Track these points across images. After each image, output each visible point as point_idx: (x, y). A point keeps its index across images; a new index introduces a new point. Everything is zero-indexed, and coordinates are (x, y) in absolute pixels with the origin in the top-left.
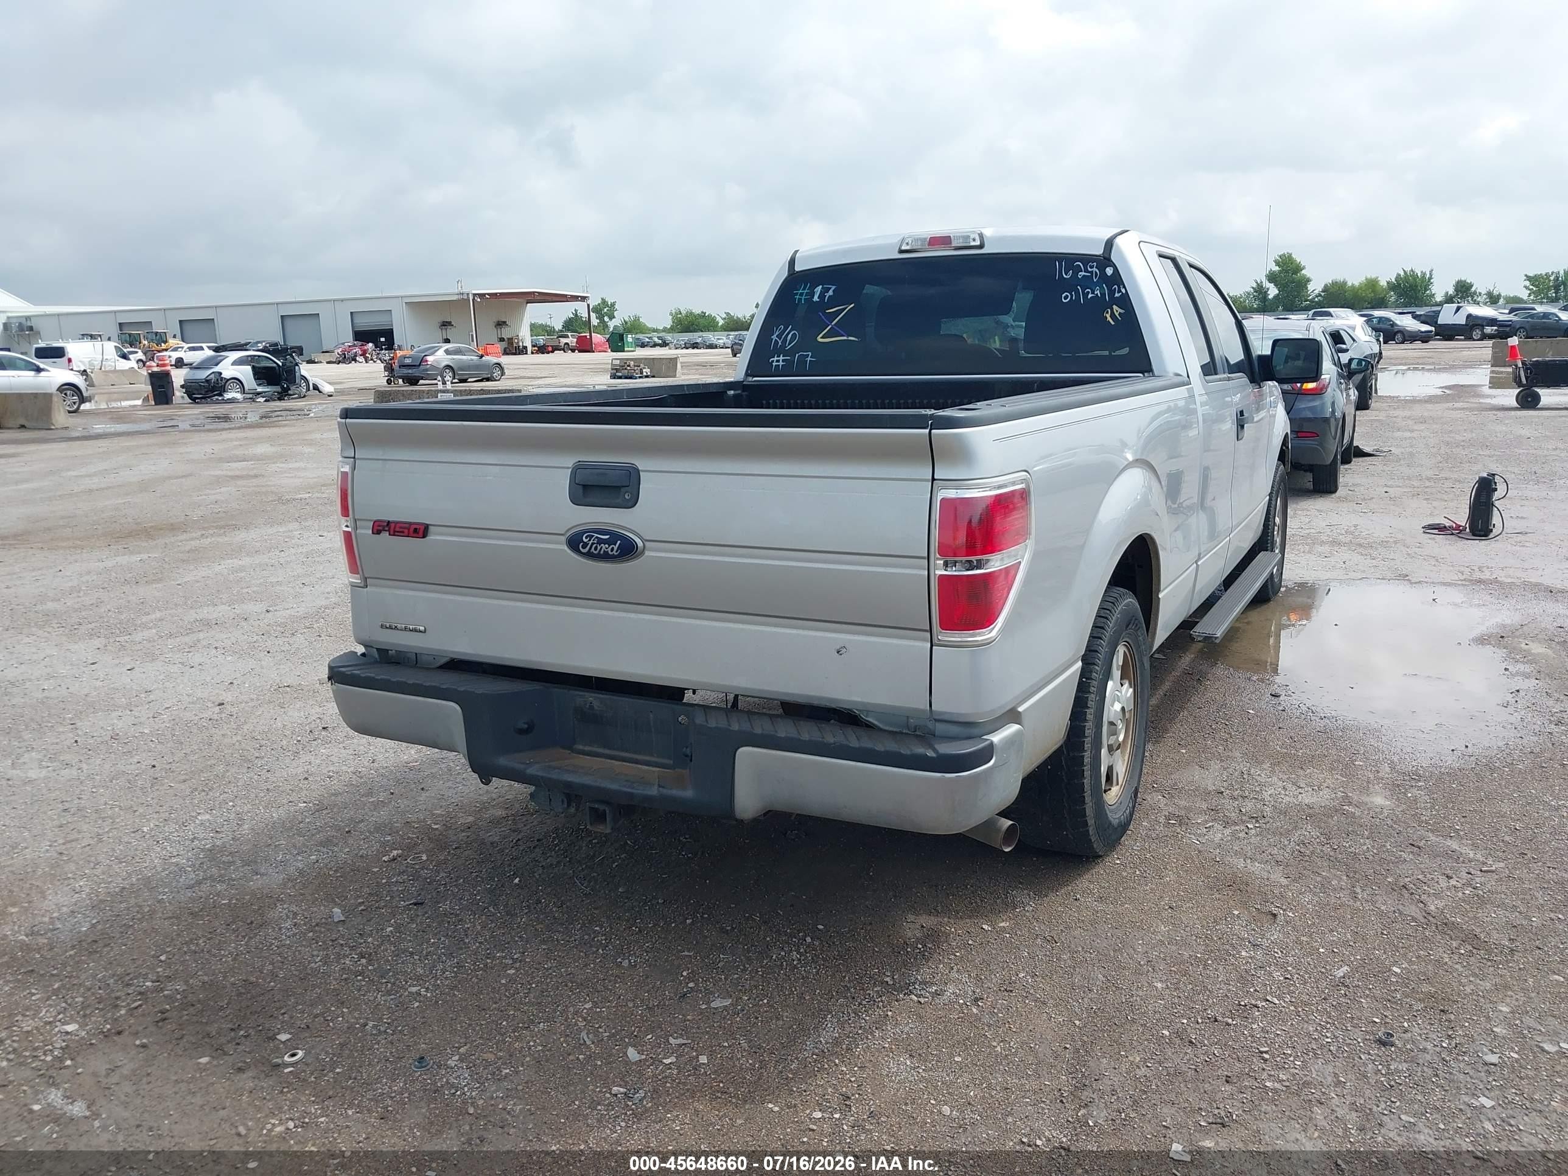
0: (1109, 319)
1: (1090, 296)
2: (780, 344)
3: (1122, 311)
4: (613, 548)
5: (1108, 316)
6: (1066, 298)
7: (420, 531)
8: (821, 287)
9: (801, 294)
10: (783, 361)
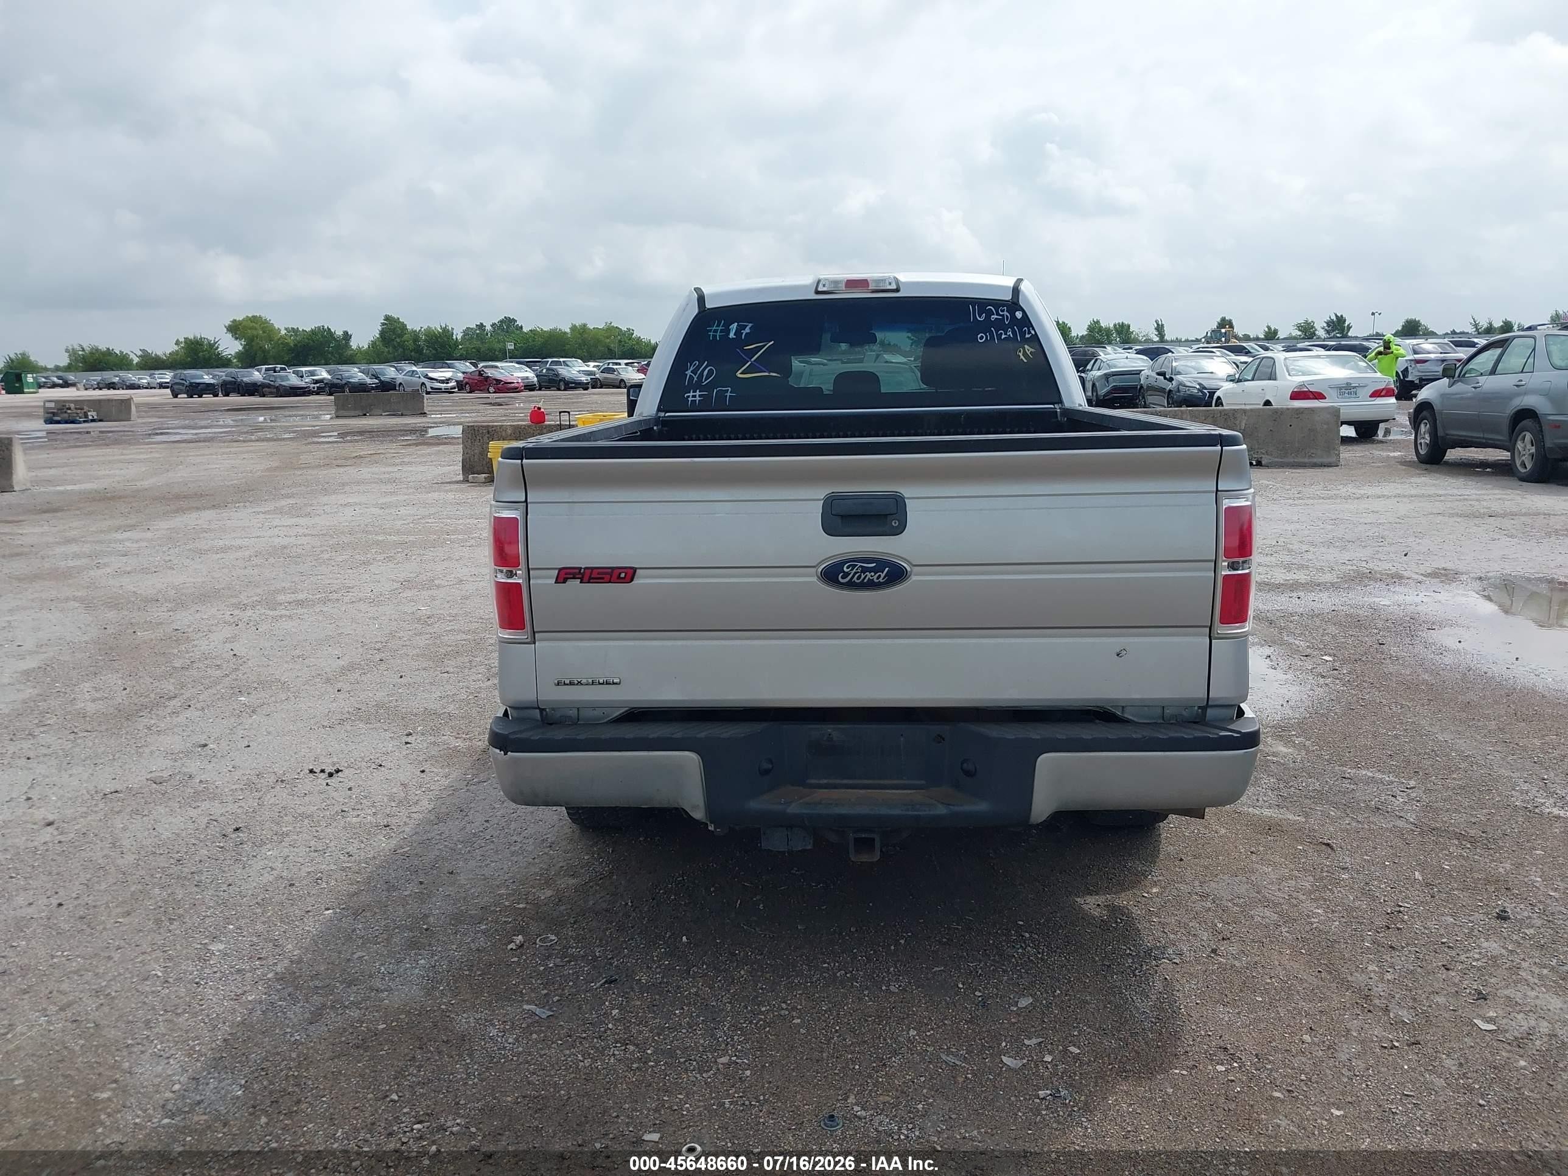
0: (1022, 357)
1: (1003, 336)
2: (695, 379)
3: (1033, 350)
4: (880, 575)
5: (1021, 354)
6: (982, 338)
7: (624, 575)
8: (736, 324)
9: (716, 331)
10: (700, 396)
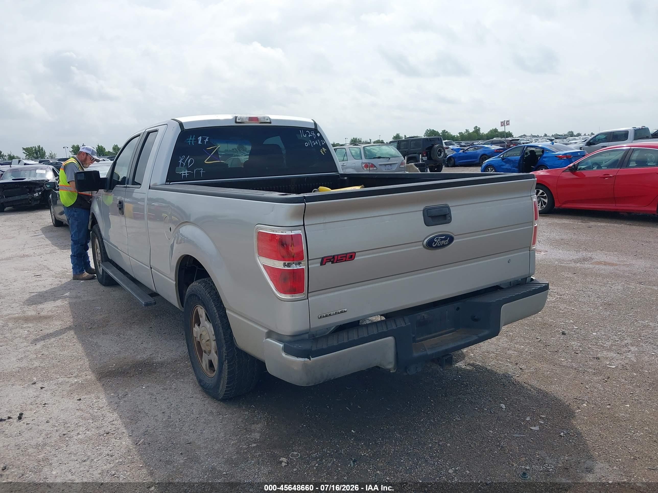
1: (314, 144)
2: (184, 165)
5: (322, 152)
6: (306, 144)
8: (201, 137)
9: (191, 140)
10: (187, 173)
